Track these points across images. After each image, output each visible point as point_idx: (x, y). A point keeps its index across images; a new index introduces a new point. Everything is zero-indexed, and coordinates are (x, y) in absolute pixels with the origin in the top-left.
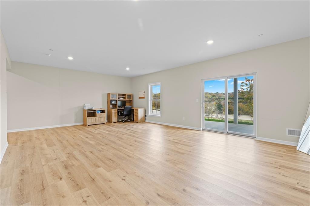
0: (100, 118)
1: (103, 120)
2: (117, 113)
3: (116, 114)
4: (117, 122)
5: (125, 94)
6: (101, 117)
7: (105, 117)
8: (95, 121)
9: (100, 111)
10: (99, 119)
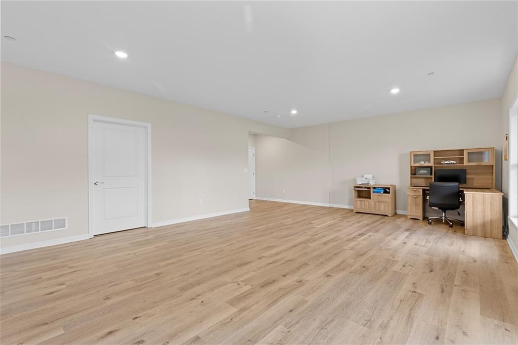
0: (377, 203)
1: (385, 208)
2: (422, 197)
3: (418, 200)
4: (421, 218)
5: (463, 150)
6: (379, 202)
7: (388, 203)
8: (368, 208)
9: (383, 191)
10: (375, 205)
